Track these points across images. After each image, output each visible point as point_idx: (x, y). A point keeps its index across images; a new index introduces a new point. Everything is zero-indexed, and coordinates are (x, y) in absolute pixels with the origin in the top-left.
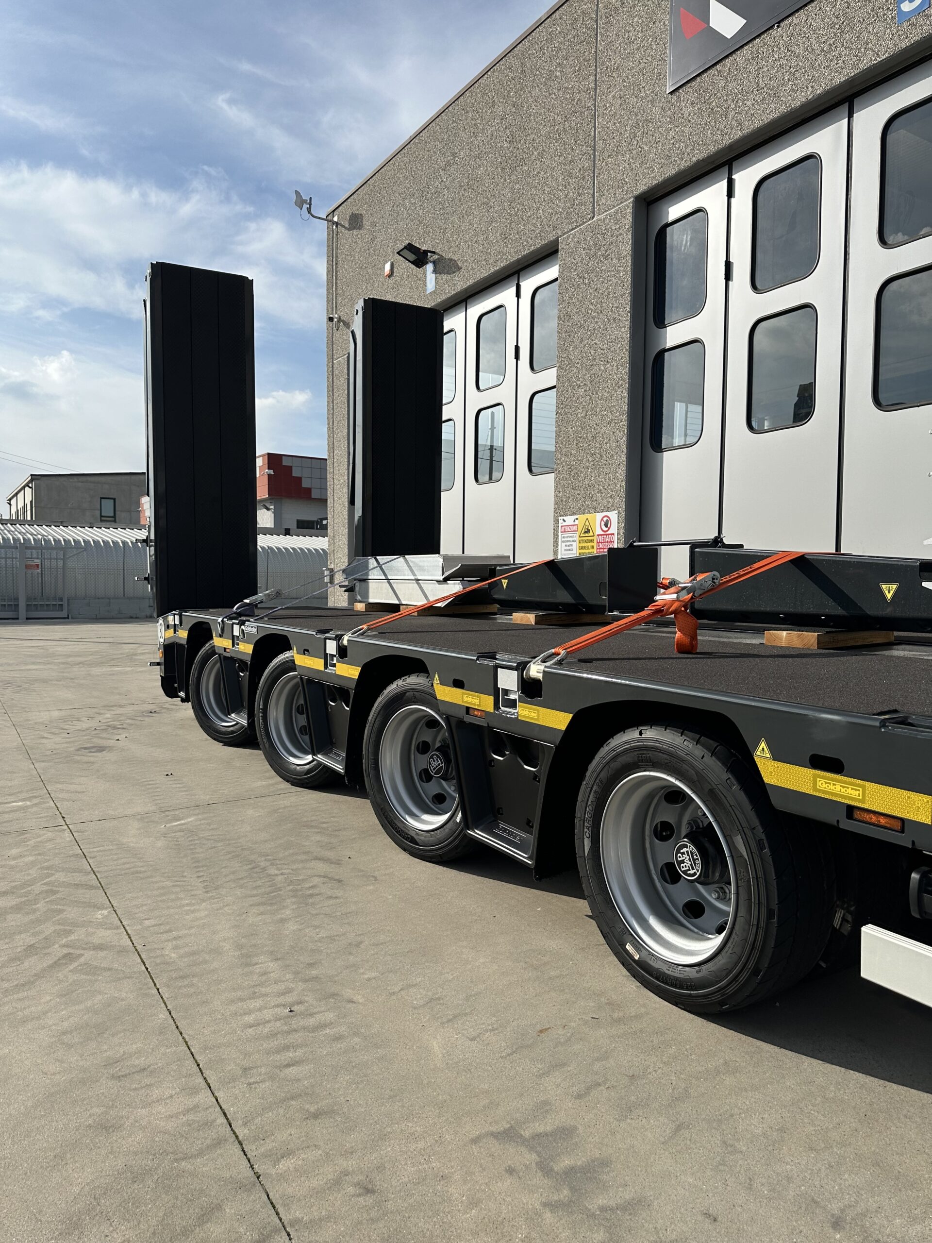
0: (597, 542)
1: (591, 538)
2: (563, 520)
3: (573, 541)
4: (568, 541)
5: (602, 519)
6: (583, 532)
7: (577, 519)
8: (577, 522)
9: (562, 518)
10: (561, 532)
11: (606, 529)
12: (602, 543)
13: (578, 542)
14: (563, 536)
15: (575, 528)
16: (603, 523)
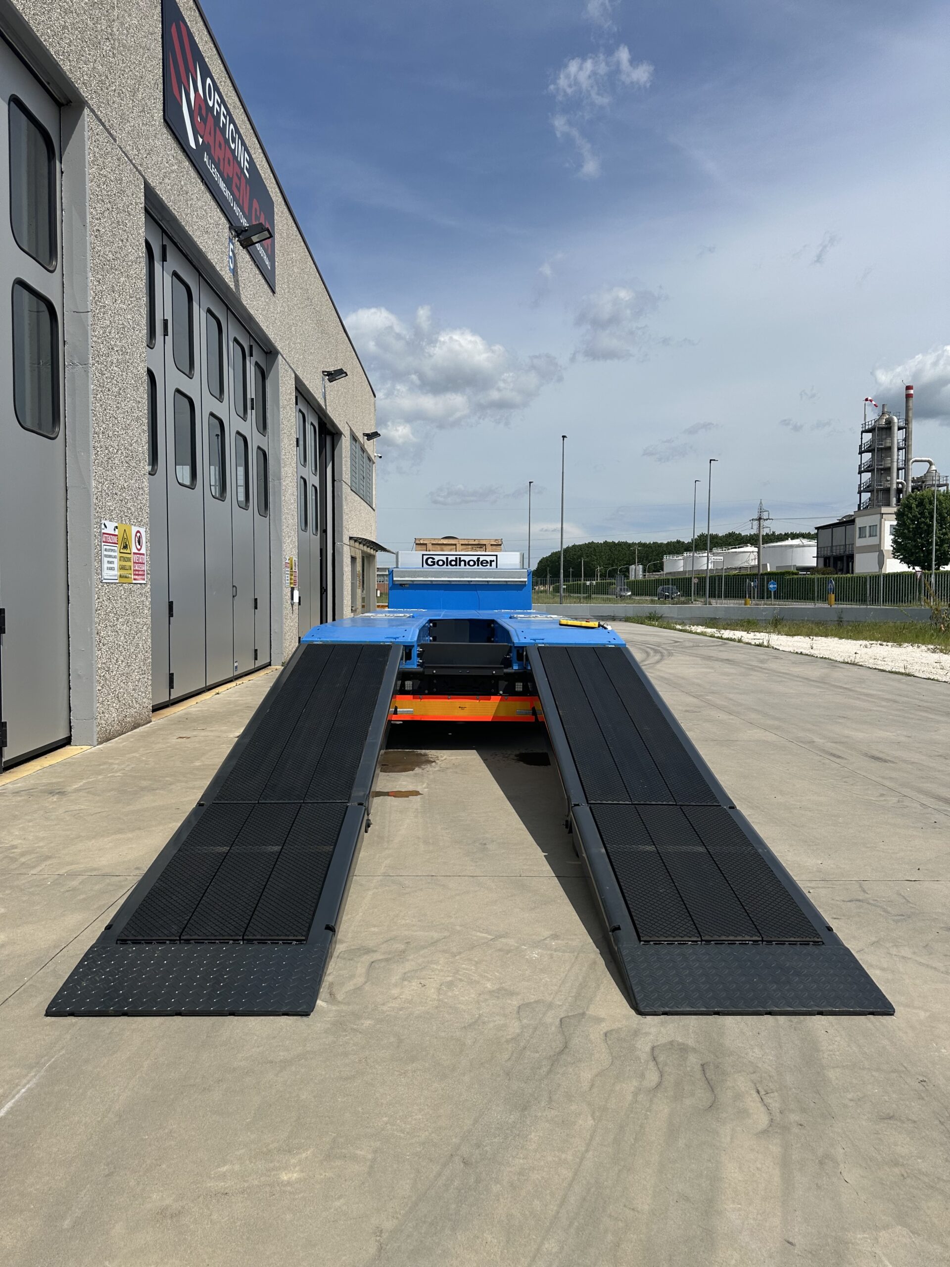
0: (134, 563)
1: (129, 556)
2: (104, 524)
3: (115, 557)
4: (110, 556)
5: (136, 535)
6: (122, 547)
7: (116, 527)
8: (116, 533)
9: (103, 521)
10: (104, 542)
11: (139, 547)
12: (137, 563)
13: (118, 558)
14: (105, 547)
15: (115, 539)
16: (137, 539)
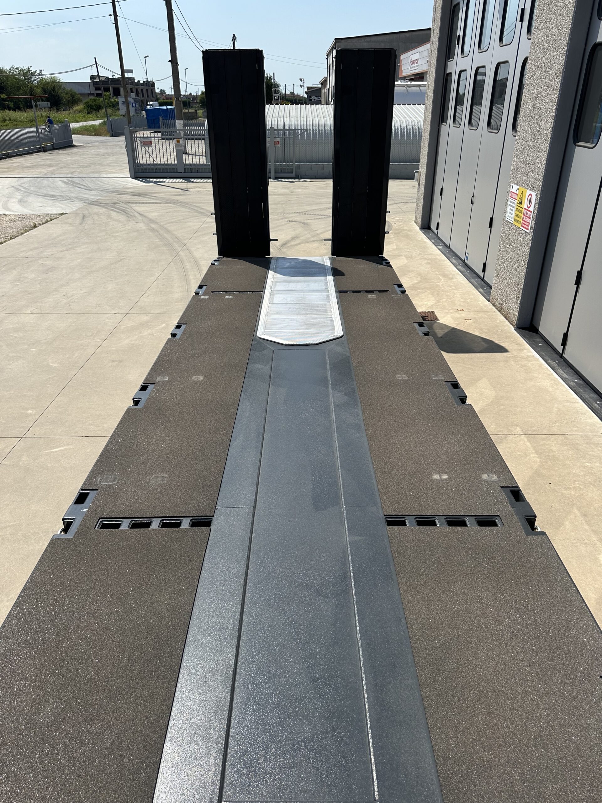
0: (523, 215)
1: (521, 209)
2: (513, 186)
3: (514, 207)
4: (511, 206)
5: (529, 197)
6: (519, 202)
7: (518, 189)
8: (517, 193)
9: (512, 184)
10: (510, 196)
11: (529, 206)
13: (516, 209)
14: (510, 200)
15: (516, 196)
16: (528, 200)
